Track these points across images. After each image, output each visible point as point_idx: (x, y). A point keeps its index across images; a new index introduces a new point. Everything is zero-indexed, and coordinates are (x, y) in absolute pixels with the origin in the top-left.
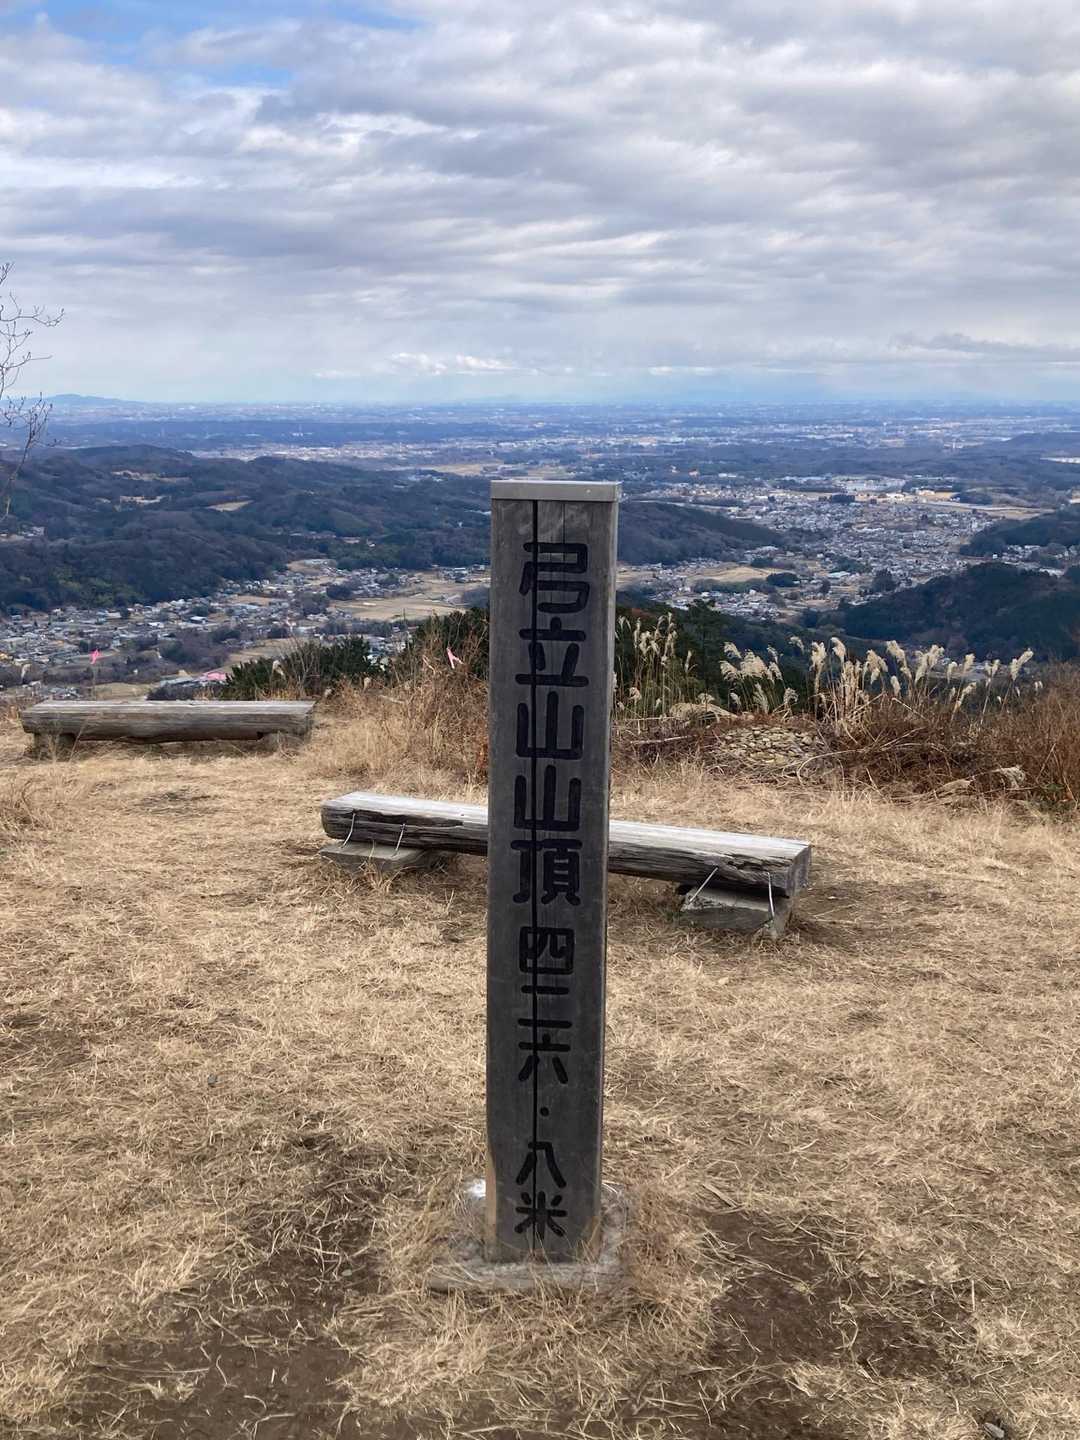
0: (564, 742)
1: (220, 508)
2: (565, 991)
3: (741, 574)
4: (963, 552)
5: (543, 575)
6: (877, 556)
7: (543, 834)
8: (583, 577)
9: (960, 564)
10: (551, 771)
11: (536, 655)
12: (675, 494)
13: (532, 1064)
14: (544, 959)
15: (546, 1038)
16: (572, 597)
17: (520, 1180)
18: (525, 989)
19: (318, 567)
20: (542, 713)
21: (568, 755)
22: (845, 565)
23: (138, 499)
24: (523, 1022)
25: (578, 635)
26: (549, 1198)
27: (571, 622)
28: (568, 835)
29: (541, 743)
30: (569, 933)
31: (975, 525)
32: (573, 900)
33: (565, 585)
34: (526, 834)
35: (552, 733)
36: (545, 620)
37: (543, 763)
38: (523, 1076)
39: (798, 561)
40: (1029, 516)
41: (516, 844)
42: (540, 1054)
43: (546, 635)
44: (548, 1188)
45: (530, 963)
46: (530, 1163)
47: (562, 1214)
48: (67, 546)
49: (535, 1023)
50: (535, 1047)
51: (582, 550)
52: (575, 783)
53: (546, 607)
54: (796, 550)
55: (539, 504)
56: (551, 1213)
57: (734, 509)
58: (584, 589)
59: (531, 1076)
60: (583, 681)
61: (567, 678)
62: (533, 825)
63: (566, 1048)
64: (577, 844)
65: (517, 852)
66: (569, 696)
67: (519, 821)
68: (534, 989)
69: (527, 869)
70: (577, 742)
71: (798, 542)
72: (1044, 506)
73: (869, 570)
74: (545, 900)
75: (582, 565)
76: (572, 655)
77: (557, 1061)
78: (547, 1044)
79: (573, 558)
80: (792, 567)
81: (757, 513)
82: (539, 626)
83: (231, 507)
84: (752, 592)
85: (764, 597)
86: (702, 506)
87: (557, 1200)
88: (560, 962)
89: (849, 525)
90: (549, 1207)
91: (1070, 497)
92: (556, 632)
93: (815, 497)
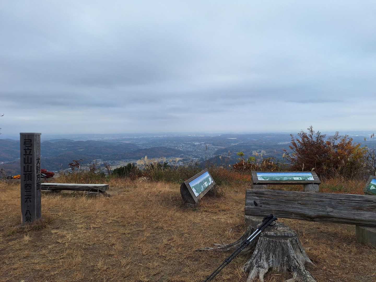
0: (29, 162)
1: (79, 150)
2: (30, 191)
3: (178, 159)
4: (214, 154)
5: (26, 143)
6: (201, 155)
7: (27, 173)
8: (31, 143)
9: (214, 156)
10: (28, 165)
11: (26, 152)
12: (166, 145)
13: (26, 201)
14: (28, 188)
15: (28, 197)
16: (30, 145)
17: (25, 215)
18: (25, 191)
19: (99, 160)
20: (27, 159)
21: (30, 163)
22: (196, 157)
23: (62, 149)
24: (26, 196)
25: (31, 150)
26: (29, 217)
27: (30, 148)
28: (30, 173)
29: (27, 162)
30: (31, 184)
31: (216, 150)
32: (31, 180)
33: (29, 144)
34: (25, 173)
35: (28, 160)
36: (27, 148)
37: (27, 164)
38: (25, 202)
39: (188, 156)
40: (224, 148)
41: (24, 174)
42: (28, 199)
43: (27, 150)
44: (29, 216)
45: (26, 188)
46: (27, 213)
47: (31, 219)
48: (47, 159)
49: (27, 195)
50: (27, 198)
51: (31, 140)
52: (31, 167)
53: (27, 146)
54: (187, 155)
55: (26, 135)
56: (30, 219)
57: (176, 148)
58: (31, 144)
59: (26, 202)
60: (32, 155)
61: (30, 154)
62: (26, 172)
63: (31, 198)
64: (31, 174)
65: (24, 175)
66: (30, 157)
67: (24, 171)
68: (27, 191)
69: (25, 177)
70: (31, 162)
71: (187, 153)
72: (227, 146)
73: (199, 157)
74: (27, 181)
75: (31, 142)
76: (30, 152)
77: (30, 200)
78: (28, 198)
79: (30, 141)
80: (187, 157)
81: (180, 148)
82: (26, 149)
83: (81, 150)
84: (180, 162)
85: (182, 163)
86: (171, 147)
87: (30, 217)
88: (30, 188)
89: (196, 150)
90: (29, 218)
91: (231, 144)
92: (28, 149)
93: (189, 145)
